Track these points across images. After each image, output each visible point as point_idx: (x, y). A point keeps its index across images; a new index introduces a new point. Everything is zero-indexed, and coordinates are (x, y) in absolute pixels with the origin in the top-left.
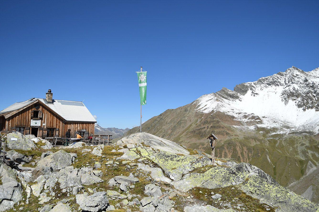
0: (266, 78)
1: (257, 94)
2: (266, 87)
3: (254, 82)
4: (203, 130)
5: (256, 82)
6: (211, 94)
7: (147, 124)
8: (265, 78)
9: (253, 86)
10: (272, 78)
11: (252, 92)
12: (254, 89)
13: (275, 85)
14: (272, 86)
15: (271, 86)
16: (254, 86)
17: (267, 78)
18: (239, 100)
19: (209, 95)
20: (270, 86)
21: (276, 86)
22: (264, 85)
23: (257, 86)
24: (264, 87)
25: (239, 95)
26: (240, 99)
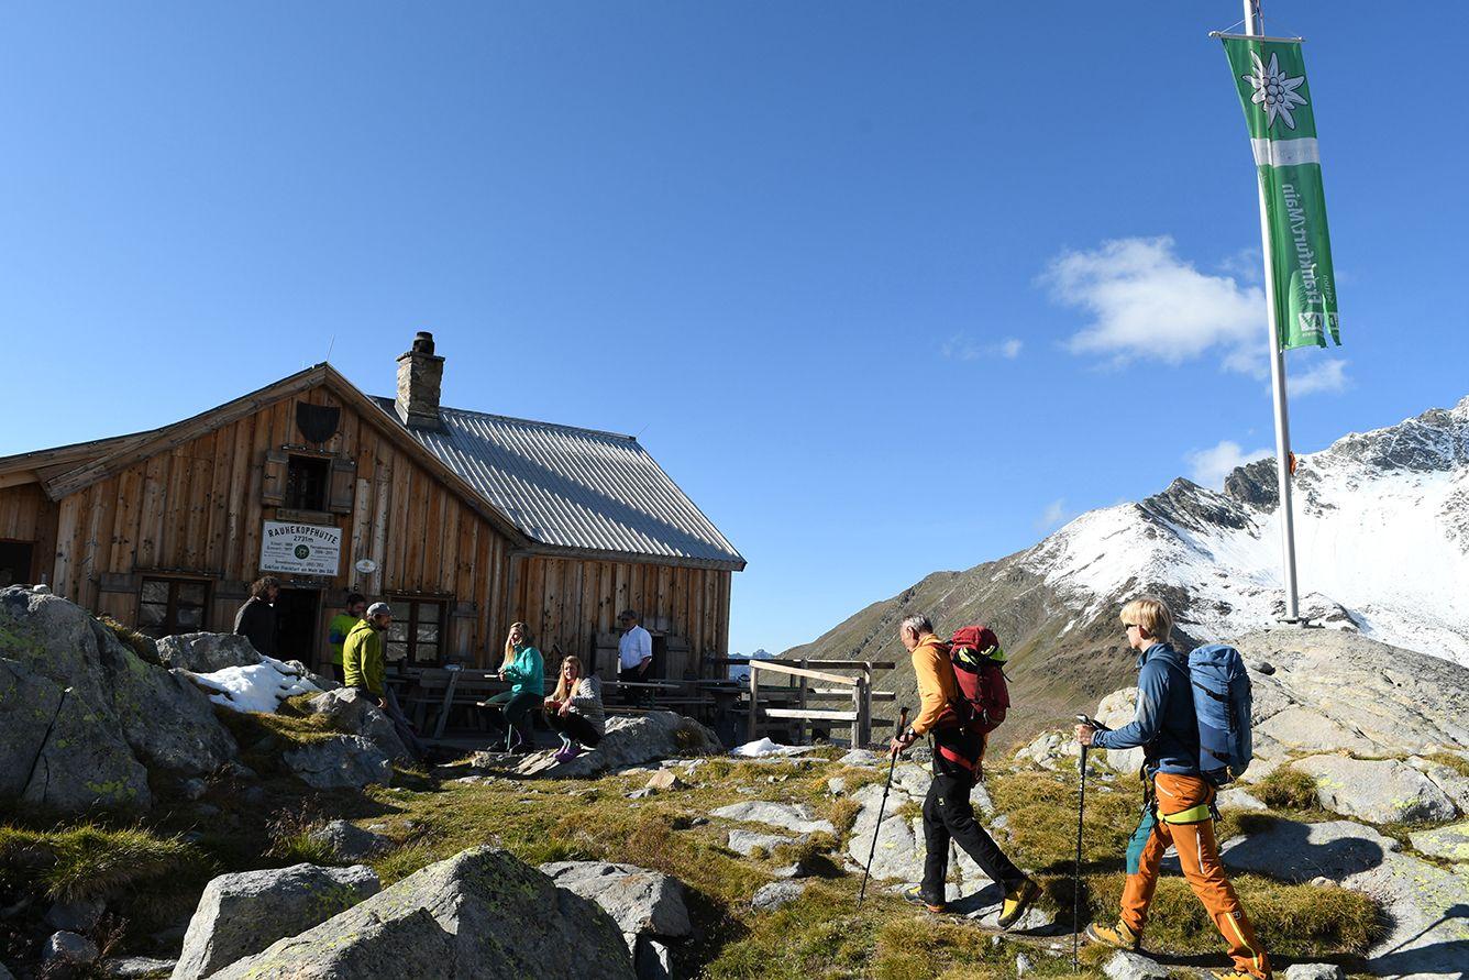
0: (1370, 434)
1: (1330, 506)
2: (1373, 476)
3: (1318, 455)
4: (1092, 665)
5: (1325, 453)
6: (1123, 509)
7: (843, 636)
8: (1366, 437)
9: (1311, 474)
10: (1398, 437)
11: (1312, 500)
12: (1315, 484)
13: (1411, 466)
14: (1397, 470)
15: (1394, 472)
16: (1317, 470)
17: (1374, 435)
18: (1252, 534)
19: (1113, 512)
20: (1389, 473)
21: (1416, 473)
22: (1363, 467)
23: (1327, 471)
24: (1361, 477)
25: (1249, 512)
26: (1253, 529)
